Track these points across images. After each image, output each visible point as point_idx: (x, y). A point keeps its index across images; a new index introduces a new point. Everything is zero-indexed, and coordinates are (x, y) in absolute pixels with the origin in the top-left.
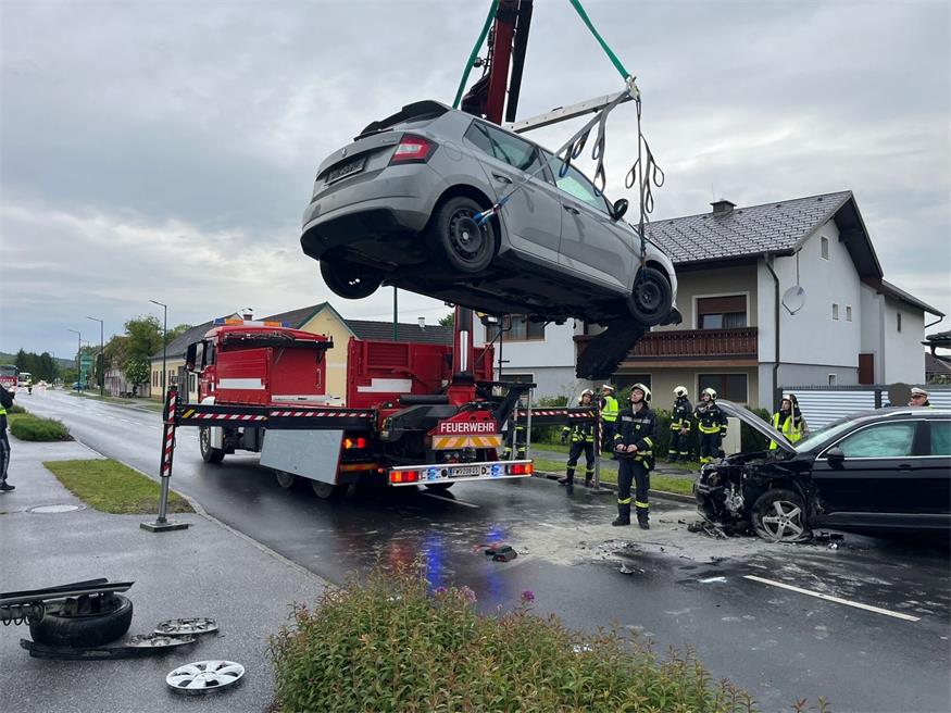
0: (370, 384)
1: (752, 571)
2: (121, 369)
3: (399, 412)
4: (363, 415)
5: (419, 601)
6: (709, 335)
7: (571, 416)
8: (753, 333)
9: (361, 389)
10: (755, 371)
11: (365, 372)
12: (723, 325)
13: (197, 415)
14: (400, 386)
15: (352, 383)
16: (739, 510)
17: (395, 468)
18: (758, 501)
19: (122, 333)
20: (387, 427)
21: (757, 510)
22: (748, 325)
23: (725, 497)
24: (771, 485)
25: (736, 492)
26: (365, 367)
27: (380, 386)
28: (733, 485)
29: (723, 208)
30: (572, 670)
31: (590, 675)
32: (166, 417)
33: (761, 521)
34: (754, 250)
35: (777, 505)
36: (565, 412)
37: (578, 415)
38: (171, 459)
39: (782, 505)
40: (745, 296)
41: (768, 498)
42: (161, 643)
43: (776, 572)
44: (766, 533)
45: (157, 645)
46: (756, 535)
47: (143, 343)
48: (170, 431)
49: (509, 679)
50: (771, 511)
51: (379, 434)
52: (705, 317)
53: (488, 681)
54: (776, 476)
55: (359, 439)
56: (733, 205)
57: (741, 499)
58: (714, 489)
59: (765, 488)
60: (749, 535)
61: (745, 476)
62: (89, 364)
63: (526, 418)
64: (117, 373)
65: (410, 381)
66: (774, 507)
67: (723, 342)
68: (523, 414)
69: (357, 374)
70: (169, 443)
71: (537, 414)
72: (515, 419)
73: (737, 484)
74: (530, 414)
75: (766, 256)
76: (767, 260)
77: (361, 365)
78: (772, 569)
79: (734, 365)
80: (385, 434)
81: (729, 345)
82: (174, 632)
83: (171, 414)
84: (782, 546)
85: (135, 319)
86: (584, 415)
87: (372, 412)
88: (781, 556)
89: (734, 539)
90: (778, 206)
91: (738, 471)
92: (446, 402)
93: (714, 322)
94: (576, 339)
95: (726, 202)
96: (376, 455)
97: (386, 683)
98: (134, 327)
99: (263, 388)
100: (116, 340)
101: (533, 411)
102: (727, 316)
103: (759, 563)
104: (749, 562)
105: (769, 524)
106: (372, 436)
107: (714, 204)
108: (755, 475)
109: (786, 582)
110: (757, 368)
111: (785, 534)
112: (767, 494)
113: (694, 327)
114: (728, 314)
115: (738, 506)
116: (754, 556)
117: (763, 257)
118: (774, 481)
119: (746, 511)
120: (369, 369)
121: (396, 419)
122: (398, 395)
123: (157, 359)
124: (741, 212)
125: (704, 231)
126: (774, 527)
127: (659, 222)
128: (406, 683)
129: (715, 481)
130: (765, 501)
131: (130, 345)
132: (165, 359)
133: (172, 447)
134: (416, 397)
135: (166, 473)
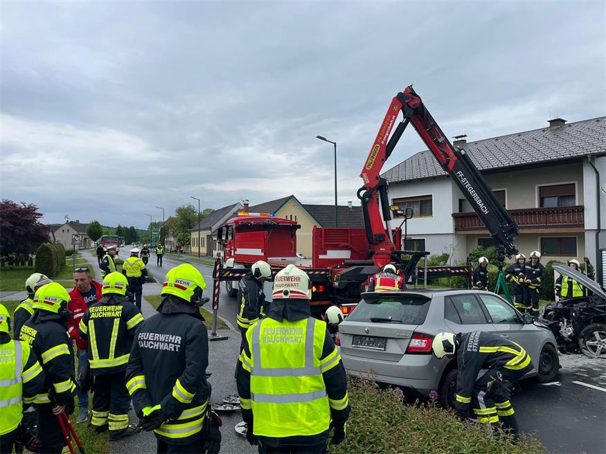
0: (326, 254)
1: (579, 378)
2: (174, 237)
3: (345, 271)
4: (323, 273)
5: (372, 396)
6: (548, 212)
7: (453, 271)
8: (581, 210)
9: (321, 257)
10: (582, 235)
11: (323, 247)
12: (558, 205)
13: (231, 275)
14: (345, 254)
15: (316, 253)
16: (570, 337)
17: (343, 305)
18: (583, 331)
19: (174, 215)
20: (337, 280)
21: (583, 337)
22: (577, 204)
23: (560, 328)
24: (592, 321)
25: (568, 324)
26: (323, 243)
27: (332, 254)
28: (565, 320)
29: (557, 123)
30: (465, 443)
31: (475, 446)
32: (214, 276)
33: (585, 344)
34: (581, 153)
35: (596, 334)
36: (449, 269)
37: (457, 271)
38: (218, 300)
39: (600, 334)
40: (574, 184)
41: (590, 330)
42: (229, 408)
43: (595, 379)
44: (589, 352)
45: (227, 409)
46: (581, 353)
47: (187, 221)
48: (217, 284)
49: (429, 445)
50: (592, 337)
51: (332, 284)
52: (545, 199)
53: (417, 446)
54: (595, 315)
55: (321, 287)
56: (564, 121)
57: (571, 329)
58: (552, 322)
59: (588, 323)
60: (577, 353)
61: (574, 314)
62: (156, 233)
63: (423, 273)
64: (172, 239)
65: (350, 251)
66: (594, 335)
67: (558, 216)
68: (421, 271)
69: (319, 247)
70: (217, 291)
71: (431, 270)
72: (417, 274)
73: (569, 319)
74: (426, 271)
75: (589, 157)
76: (589, 159)
77: (321, 242)
78: (592, 377)
79: (566, 231)
80: (336, 284)
81: (563, 218)
82: (233, 402)
83: (218, 274)
84: (599, 360)
85: (182, 207)
86: (462, 271)
87: (328, 270)
88: (599, 368)
89: (566, 356)
90: (598, 121)
91: (569, 311)
92: (372, 264)
93: (552, 203)
94: (454, 216)
95: (560, 120)
96: (331, 296)
97: (359, 442)
98: (180, 211)
99: (263, 254)
100: (171, 219)
101: (428, 269)
102: (561, 198)
103: (583, 372)
104: (577, 372)
105: (590, 346)
106: (328, 284)
107: (551, 121)
108: (581, 314)
109: (601, 386)
110: (584, 233)
111: (602, 353)
112: (589, 326)
113: (537, 207)
114: (561, 197)
115: (569, 334)
116: (580, 368)
117: (587, 158)
118: (595, 318)
119: (575, 337)
120: (325, 245)
121: (342, 275)
122: (342, 260)
123: (194, 231)
124: (570, 126)
125: (543, 141)
126: (594, 348)
127: (511, 135)
128: (371, 443)
129: (553, 317)
130: (588, 331)
131: (179, 222)
132: (199, 230)
133: (218, 292)
134: (353, 261)
135: (216, 308)
